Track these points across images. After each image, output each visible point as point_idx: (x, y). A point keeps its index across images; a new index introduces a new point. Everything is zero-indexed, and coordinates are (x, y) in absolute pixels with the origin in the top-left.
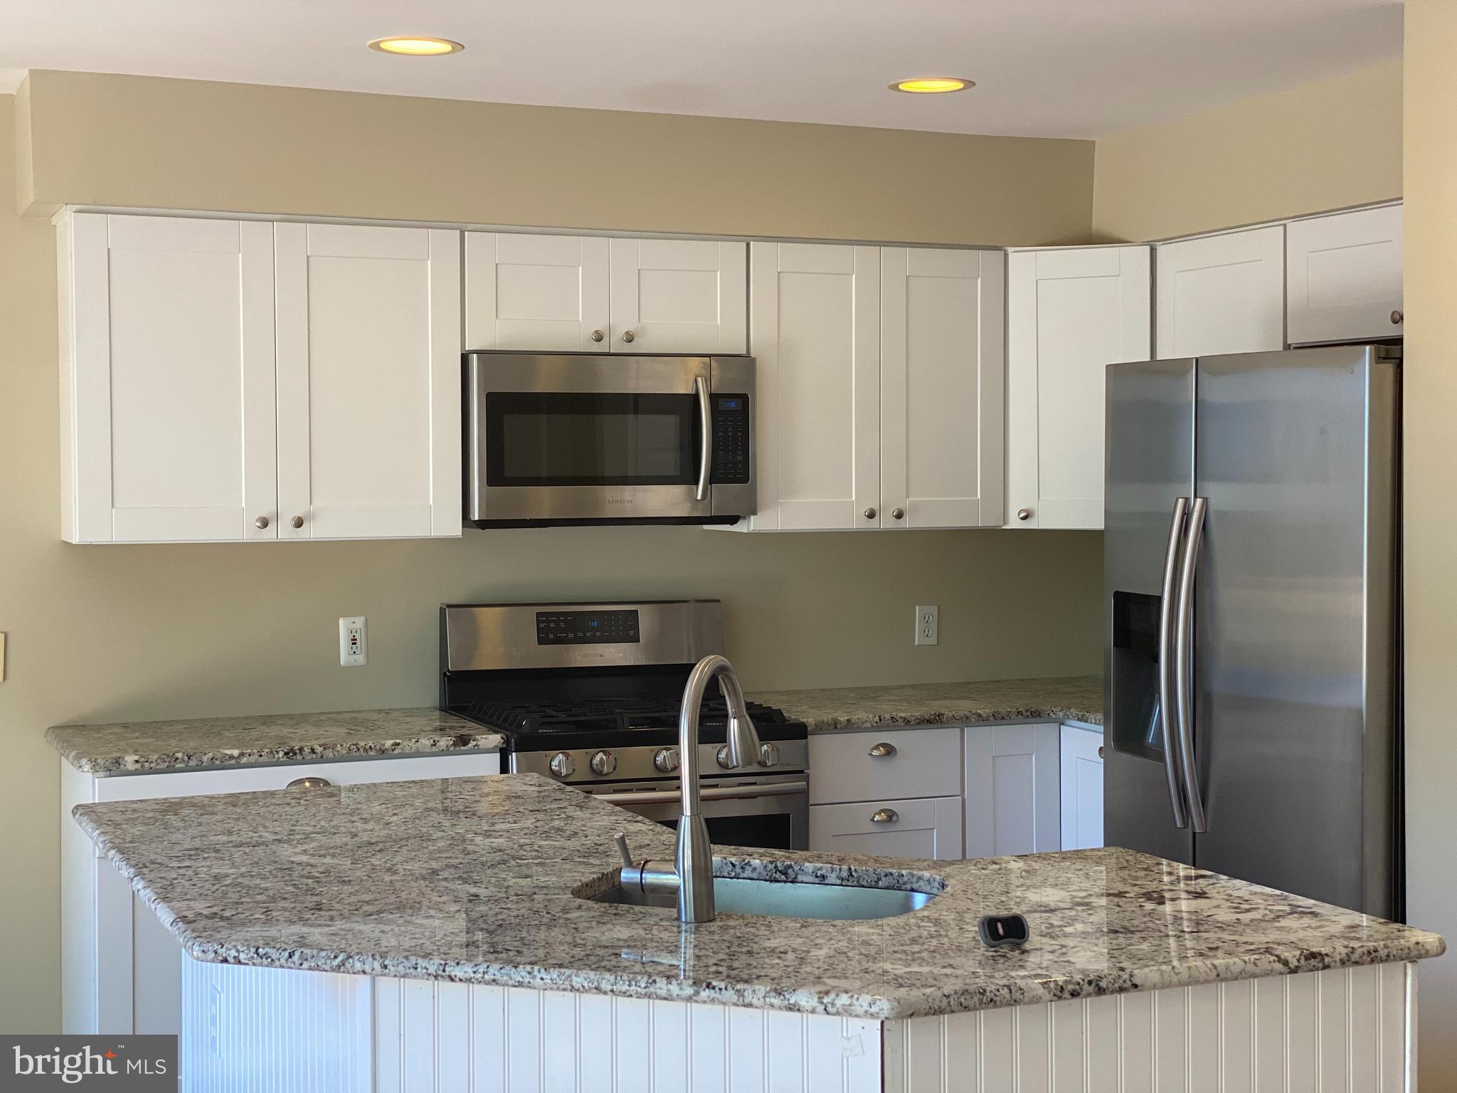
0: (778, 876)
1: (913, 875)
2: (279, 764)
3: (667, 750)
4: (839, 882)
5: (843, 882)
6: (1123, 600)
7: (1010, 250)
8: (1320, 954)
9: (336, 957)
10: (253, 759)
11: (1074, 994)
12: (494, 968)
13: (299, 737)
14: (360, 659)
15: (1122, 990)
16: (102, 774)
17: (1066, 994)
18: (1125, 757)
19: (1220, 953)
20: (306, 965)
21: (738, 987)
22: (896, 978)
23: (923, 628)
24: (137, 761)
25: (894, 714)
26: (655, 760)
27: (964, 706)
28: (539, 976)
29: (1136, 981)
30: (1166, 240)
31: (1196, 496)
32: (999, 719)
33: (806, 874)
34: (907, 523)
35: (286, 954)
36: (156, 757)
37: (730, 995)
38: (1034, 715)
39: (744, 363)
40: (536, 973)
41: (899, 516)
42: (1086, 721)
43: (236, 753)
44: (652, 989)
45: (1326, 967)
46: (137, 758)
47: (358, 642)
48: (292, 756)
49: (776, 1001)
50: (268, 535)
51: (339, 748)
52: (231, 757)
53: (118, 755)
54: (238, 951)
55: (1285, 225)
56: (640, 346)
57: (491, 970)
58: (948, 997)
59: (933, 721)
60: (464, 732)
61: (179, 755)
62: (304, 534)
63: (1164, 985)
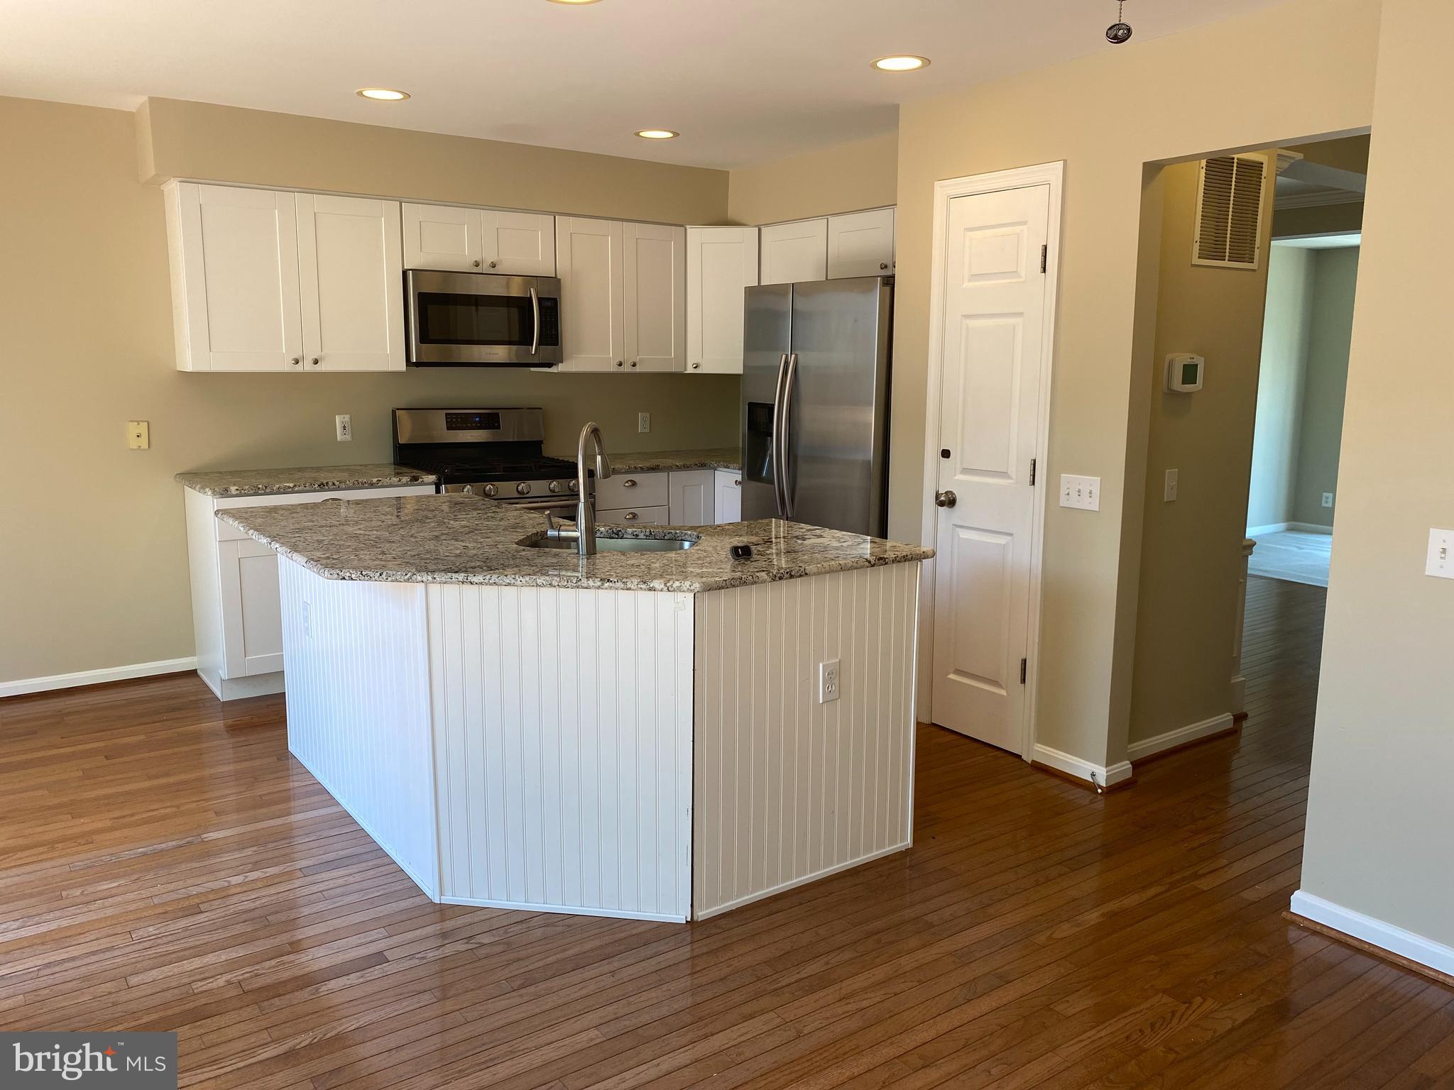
0: (614, 535)
1: (682, 533)
2: (315, 491)
3: (524, 483)
4: (645, 537)
5: (647, 537)
6: (753, 407)
7: (688, 227)
8: (883, 558)
9: (406, 575)
10: (301, 488)
11: (781, 578)
12: (494, 577)
13: (323, 477)
14: (348, 437)
15: (801, 576)
16: (218, 496)
17: (777, 579)
18: (754, 484)
19: (840, 559)
20: (390, 579)
21: (624, 580)
22: (698, 574)
23: (642, 425)
24: (237, 490)
25: (636, 466)
26: (517, 489)
27: (669, 462)
28: (519, 580)
29: (807, 572)
30: (767, 225)
31: (791, 354)
32: (686, 467)
33: (629, 534)
34: (638, 369)
35: (378, 574)
36: (247, 487)
37: (619, 585)
38: (703, 466)
39: (554, 282)
40: (517, 578)
41: (634, 365)
42: (728, 468)
43: (291, 485)
44: (579, 583)
45: (886, 563)
46: (237, 488)
47: (347, 428)
48: (323, 487)
49: (643, 586)
50: (299, 368)
51: (348, 483)
52: (289, 487)
53: (225, 486)
54: (350, 573)
55: (828, 219)
56: (499, 269)
57: (493, 578)
58: (726, 581)
59: (655, 469)
60: (414, 474)
61: (260, 486)
62: (318, 368)
63: (819, 573)
